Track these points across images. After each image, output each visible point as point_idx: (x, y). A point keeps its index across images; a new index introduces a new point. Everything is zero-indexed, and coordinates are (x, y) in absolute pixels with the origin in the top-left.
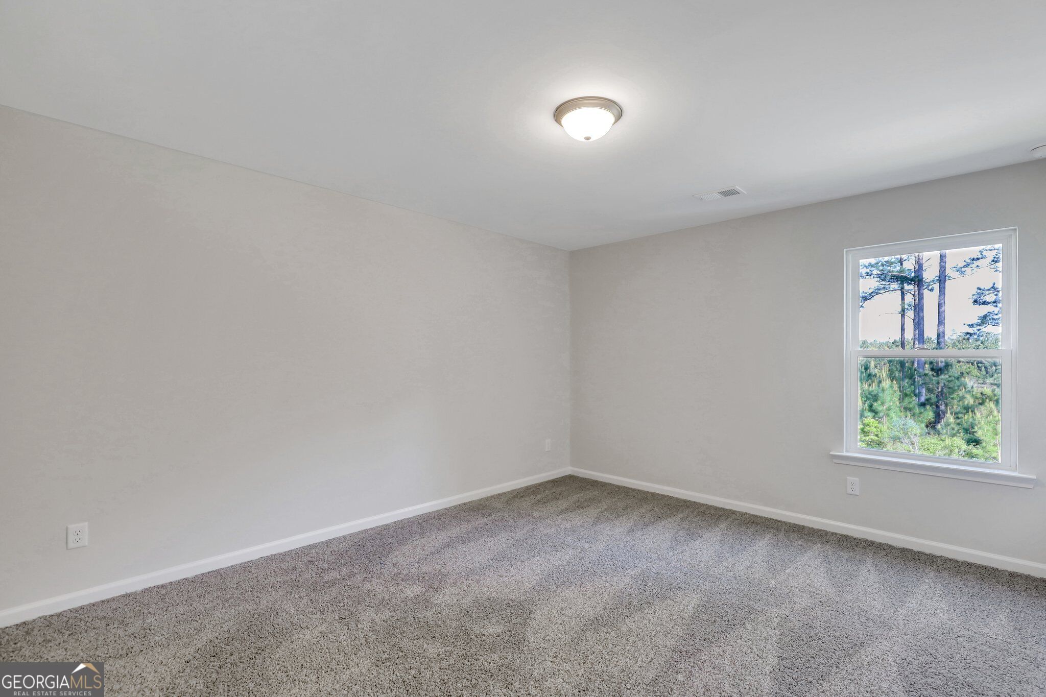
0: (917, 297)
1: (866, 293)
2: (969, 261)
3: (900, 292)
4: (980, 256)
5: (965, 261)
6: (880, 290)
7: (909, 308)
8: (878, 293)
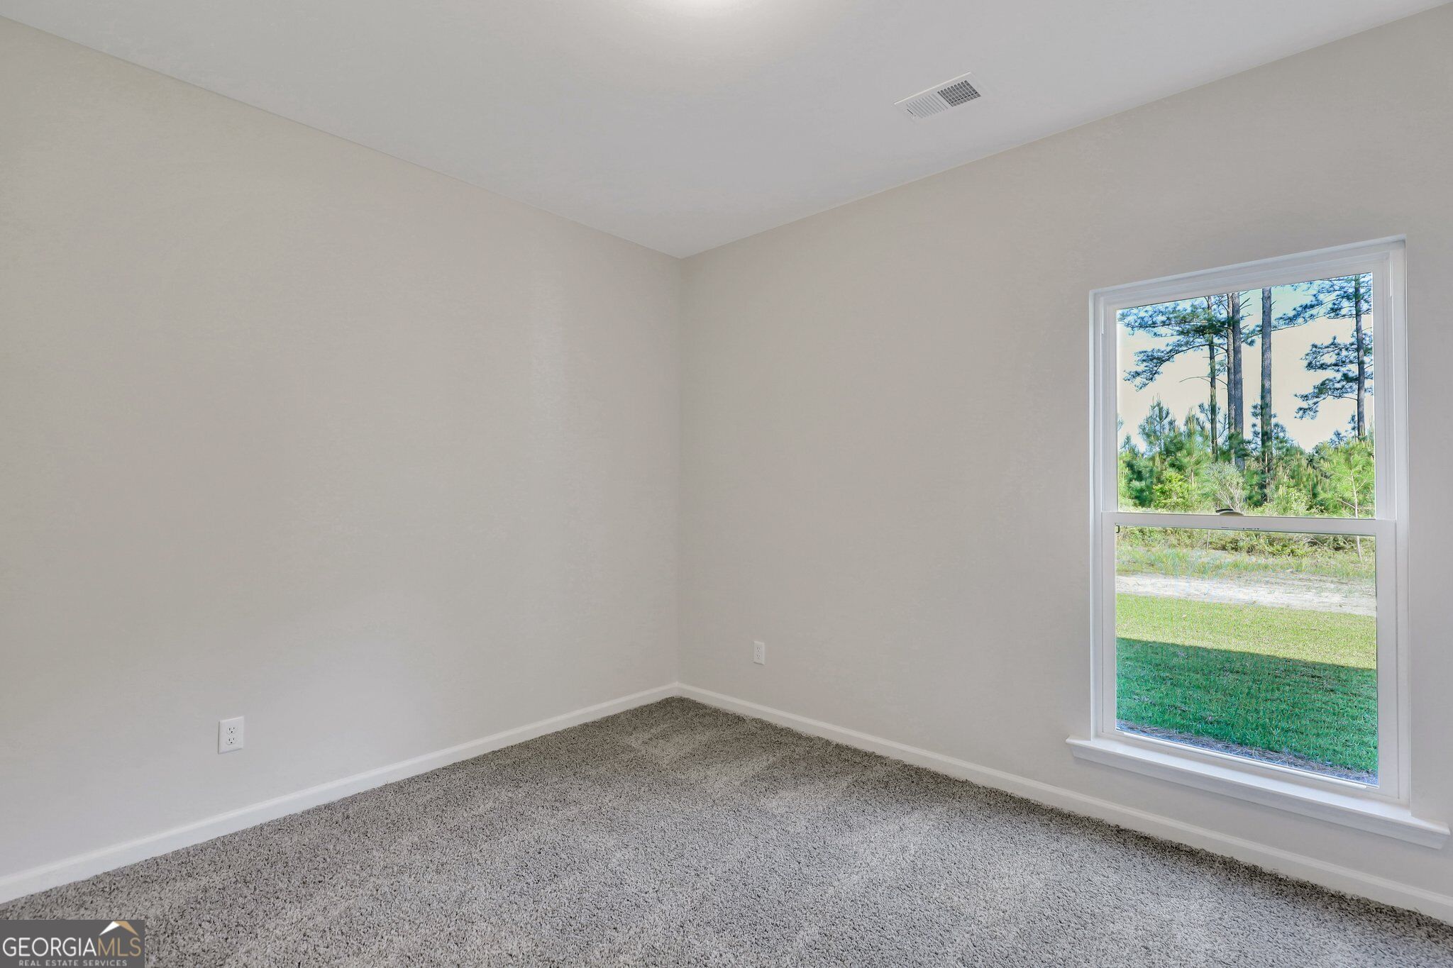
0: (1232, 353)
1: (1163, 352)
2: (1300, 309)
3: (1208, 347)
4: (1316, 303)
5: (1294, 309)
6: (1181, 346)
7: (1222, 368)
8: (1178, 352)
